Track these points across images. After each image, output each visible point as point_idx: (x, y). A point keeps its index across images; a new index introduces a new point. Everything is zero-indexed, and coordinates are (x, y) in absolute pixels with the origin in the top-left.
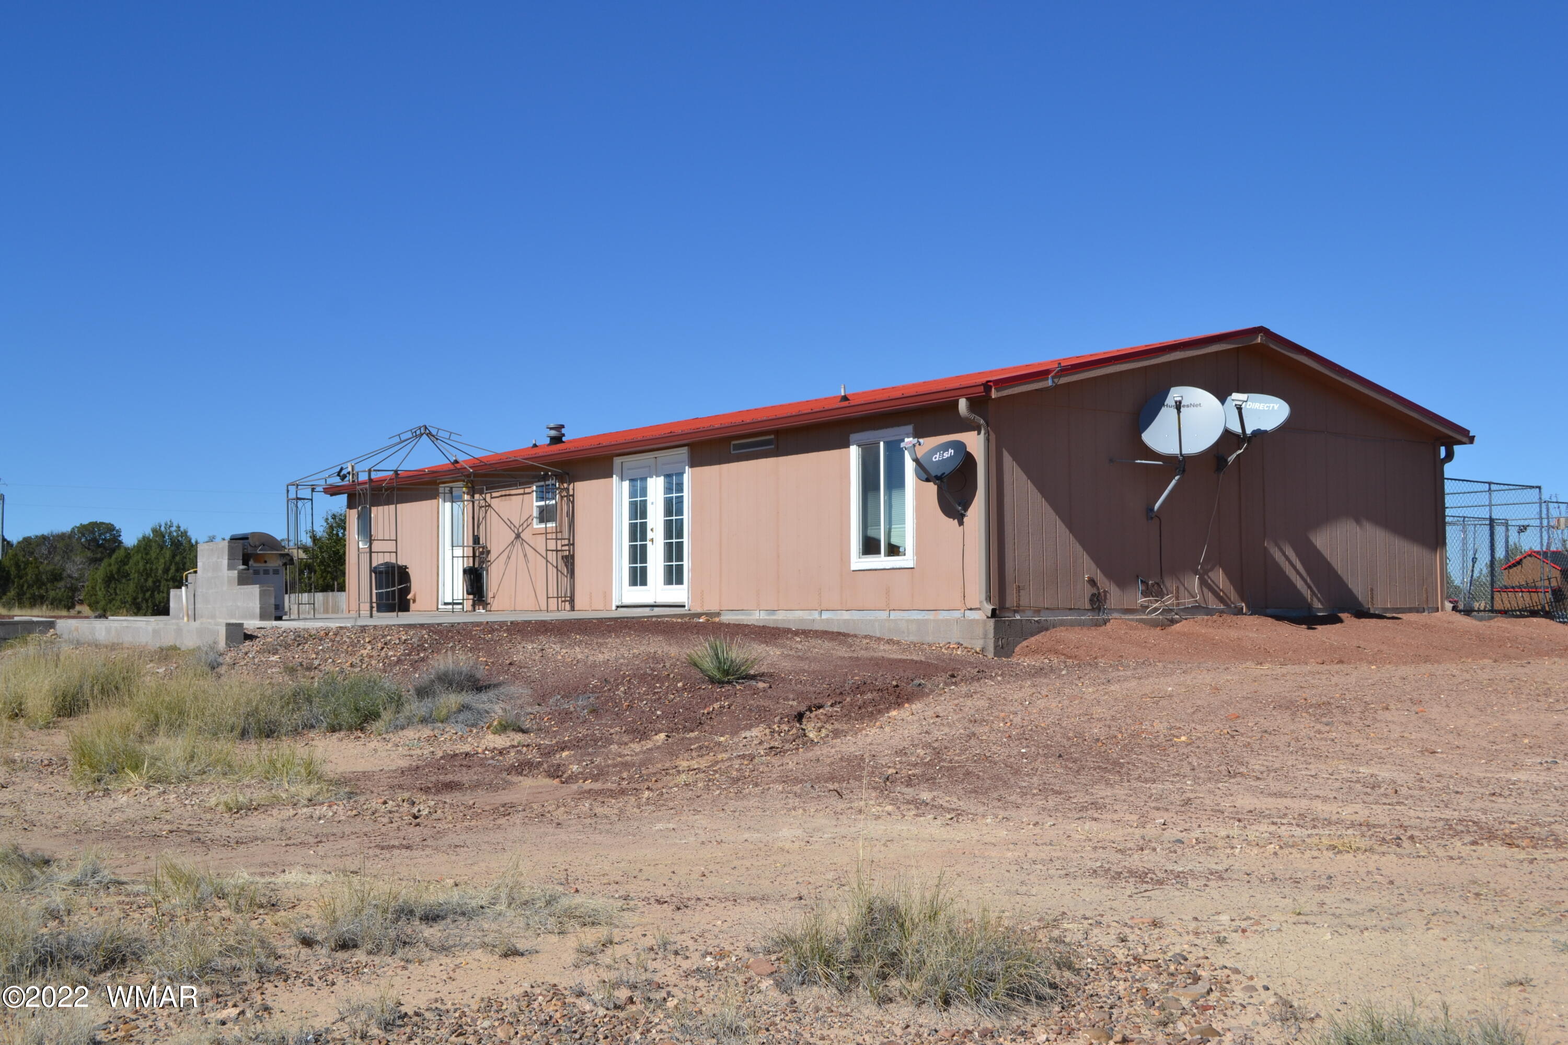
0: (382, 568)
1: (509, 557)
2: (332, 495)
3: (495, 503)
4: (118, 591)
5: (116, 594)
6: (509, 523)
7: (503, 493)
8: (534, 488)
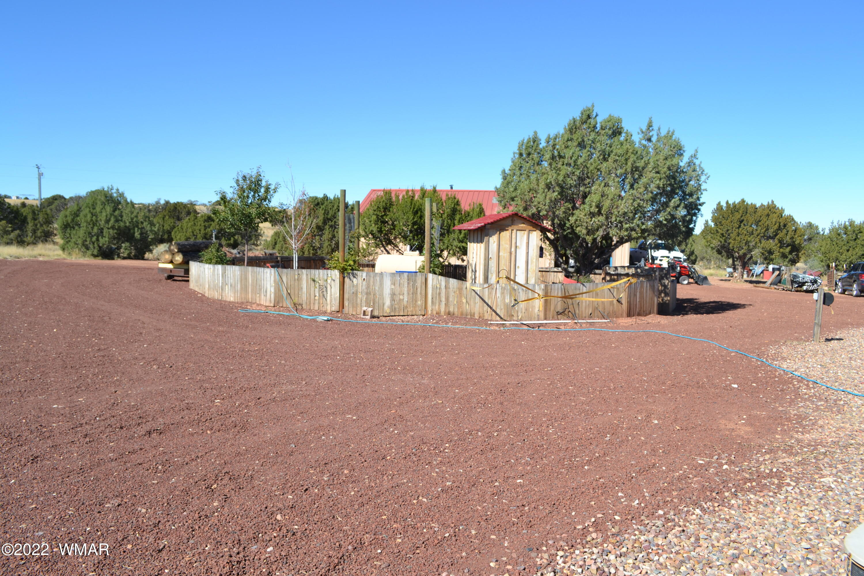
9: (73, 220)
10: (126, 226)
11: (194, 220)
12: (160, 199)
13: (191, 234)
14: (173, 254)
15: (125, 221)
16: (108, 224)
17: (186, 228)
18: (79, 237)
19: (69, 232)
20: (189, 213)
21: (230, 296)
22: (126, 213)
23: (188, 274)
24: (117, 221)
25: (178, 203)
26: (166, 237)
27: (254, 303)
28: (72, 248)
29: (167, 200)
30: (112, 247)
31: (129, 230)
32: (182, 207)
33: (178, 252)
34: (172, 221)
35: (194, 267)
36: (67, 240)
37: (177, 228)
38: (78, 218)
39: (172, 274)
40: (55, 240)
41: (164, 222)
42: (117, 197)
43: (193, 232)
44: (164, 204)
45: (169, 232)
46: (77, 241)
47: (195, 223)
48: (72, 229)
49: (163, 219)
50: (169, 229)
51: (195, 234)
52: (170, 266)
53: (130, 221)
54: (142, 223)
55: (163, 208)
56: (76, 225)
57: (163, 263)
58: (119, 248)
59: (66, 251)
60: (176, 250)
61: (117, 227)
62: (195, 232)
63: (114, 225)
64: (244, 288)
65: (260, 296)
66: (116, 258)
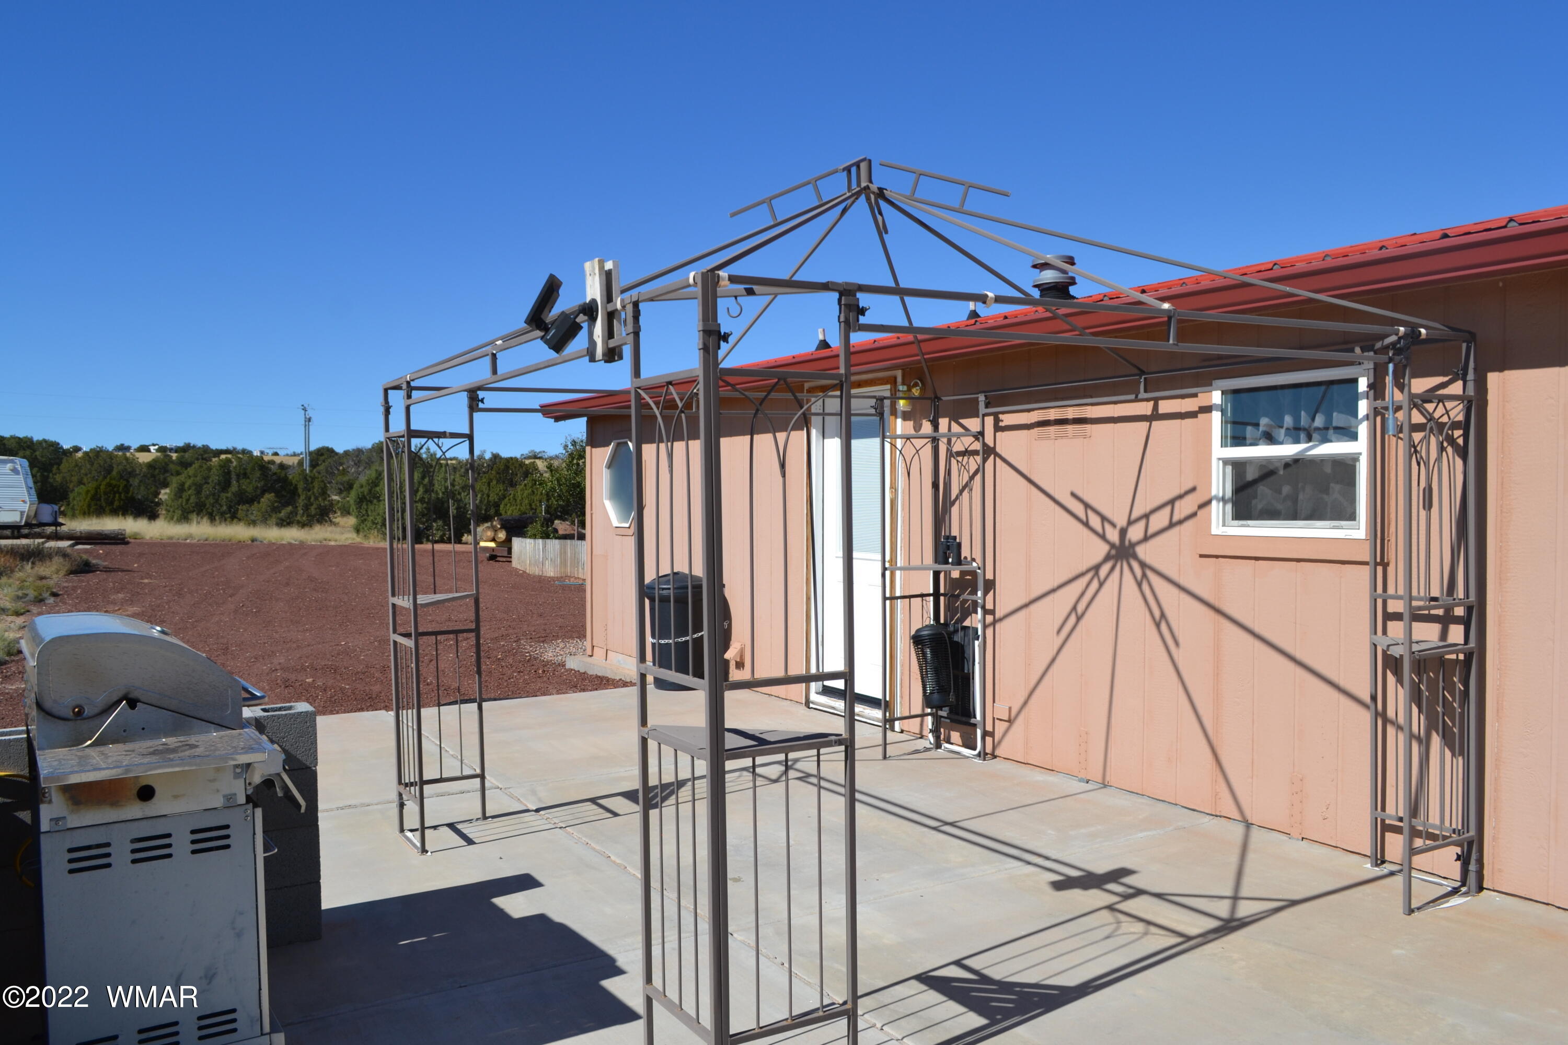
0: (669, 590)
1: (1077, 614)
2: (557, 419)
3: (1007, 443)
4: (370, 513)
5: (368, 516)
6: (1079, 509)
7: (1053, 414)
8: (1216, 397)
9: (370, 491)
10: (438, 498)
11: (531, 487)
12: (485, 451)
13: (528, 507)
14: (496, 531)
15: (437, 491)
16: (416, 496)
17: (520, 498)
18: (379, 514)
19: (365, 507)
20: (526, 474)
21: (550, 571)
22: (438, 481)
23: (511, 554)
24: (426, 491)
25: (511, 458)
26: (492, 511)
27: (572, 577)
28: (370, 529)
29: (494, 452)
30: (419, 527)
31: (443, 503)
32: (517, 466)
33: (501, 528)
34: (502, 488)
35: (517, 543)
36: (362, 519)
37: (507, 498)
38: (378, 489)
39: (494, 553)
40: (334, 520)
41: (489, 490)
42: (427, 458)
43: (531, 505)
44: (491, 460)
45: (497, 505)
46: (376, 519)
47: (533, 491)
48: (369, 504)
49: (489, 484)
50: (496, 500)
51: (534, 507)
52: (492, 545)
53: (443, 490)
54: (459, 494)
55: (488, 465)
56: (374, 498)
57: (485, 541)
58: (429, 528)
59: (361, 533)
60: (499, 526)
61: (426, 500)
62: (533, 504)
63: (423, 498)
64: (564, 562)
65: (578, 570)
66: (425, 542)
